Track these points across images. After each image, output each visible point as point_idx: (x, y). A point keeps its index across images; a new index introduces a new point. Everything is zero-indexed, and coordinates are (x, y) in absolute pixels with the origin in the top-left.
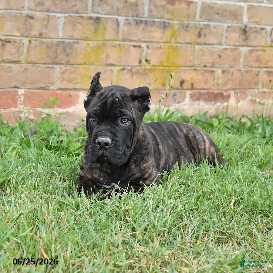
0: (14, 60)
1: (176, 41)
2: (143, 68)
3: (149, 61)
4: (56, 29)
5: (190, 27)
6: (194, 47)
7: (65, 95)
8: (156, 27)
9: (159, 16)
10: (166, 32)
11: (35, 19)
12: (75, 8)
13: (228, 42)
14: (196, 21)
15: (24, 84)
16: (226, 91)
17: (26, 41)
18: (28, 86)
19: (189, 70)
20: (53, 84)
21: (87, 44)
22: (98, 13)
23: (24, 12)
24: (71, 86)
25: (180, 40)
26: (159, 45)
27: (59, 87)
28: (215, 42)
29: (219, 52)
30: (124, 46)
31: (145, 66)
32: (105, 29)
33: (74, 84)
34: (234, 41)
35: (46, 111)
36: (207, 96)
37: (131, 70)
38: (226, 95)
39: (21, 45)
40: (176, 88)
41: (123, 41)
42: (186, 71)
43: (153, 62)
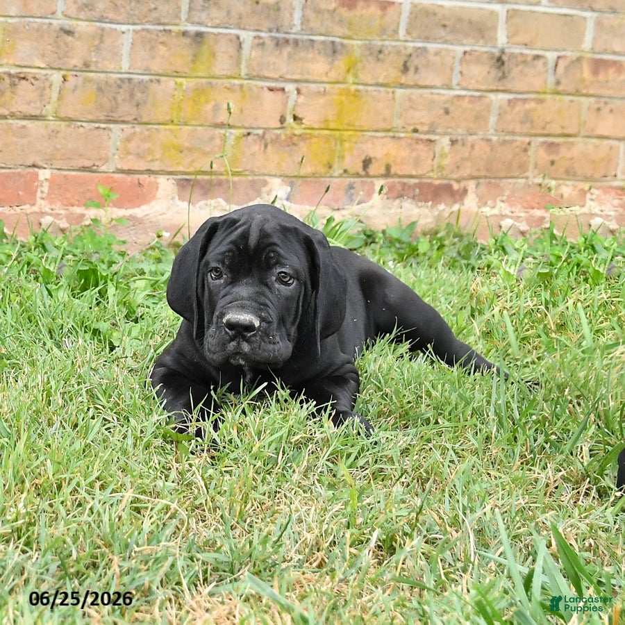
0: (33, 114)
1: (356, 81)
2: (289, 132)
3: (301, 119)
4: (116, 55)
5: (386, 52)
6: (393, 93)
7: (131, 182)
8: (316, 52)
9: (323, 31)
10: (336, 63)
11: (77, 35)
12: (155, 15)
13: (464, 84)
14: (398, 40)
15: (50, 160)
16: (458, 181)
17: (56, 77)
18: (58, 164)
19: (383, 138)
20: (106, 160)
21: (176, 83)
22: (199, 24)
23: (55, 22)
24: (142, 166)
25: (364, 77)
26: (321, 87)
27: (119, 167)
28: (438, 82)
29: (446, 102)
30: (250, 89)
31: (292, 128)
32: (214, 55)
33: (148, 162)
34: (477, 81)
35: (92, 213)
36: (417, 190)
37: (263, 137)
38: (458, 190)
39: (47, 84)
40: (353, 174)
41: (249, 79)
42: (375, 140)
43: (309, 121)
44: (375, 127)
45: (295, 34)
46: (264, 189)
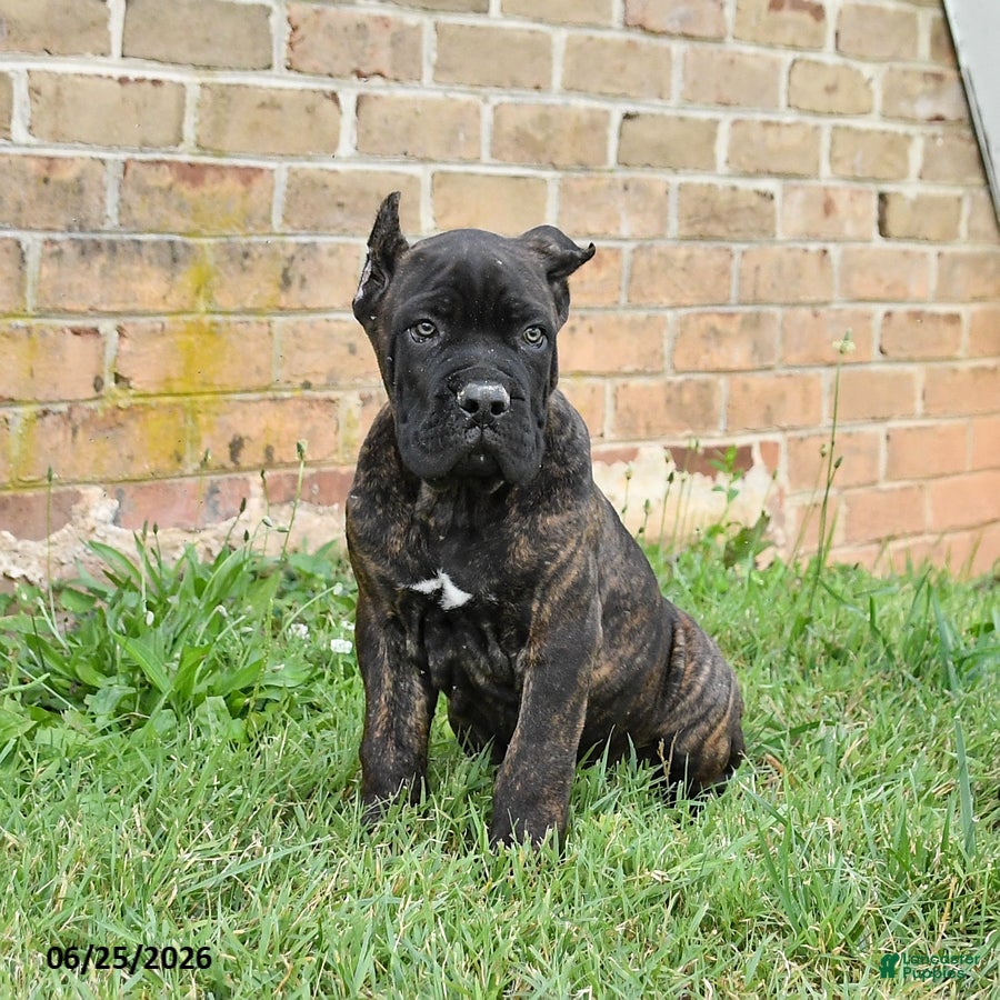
1: (211, 308)
2: (109, 405)
3: (127, 380)
5: (255, 255)
6: (269, 324)
8: (146, 262)
9: (153, 224)
10: (179, 278)
14: (271, 234)
19: (257, 402)
25: (224, 300)
26: (156, 323)
28: (336, 302)
29: (349, 334)
30: (43, 334)
31: (114, 397)
36: (316, 487)
37: (69, 417)
40: (217, 468)
41: (40, 317)
42: (246, 407)
43: (139, 383)
44: (244, 385)
45: (110, 232)
46: (77, 508)
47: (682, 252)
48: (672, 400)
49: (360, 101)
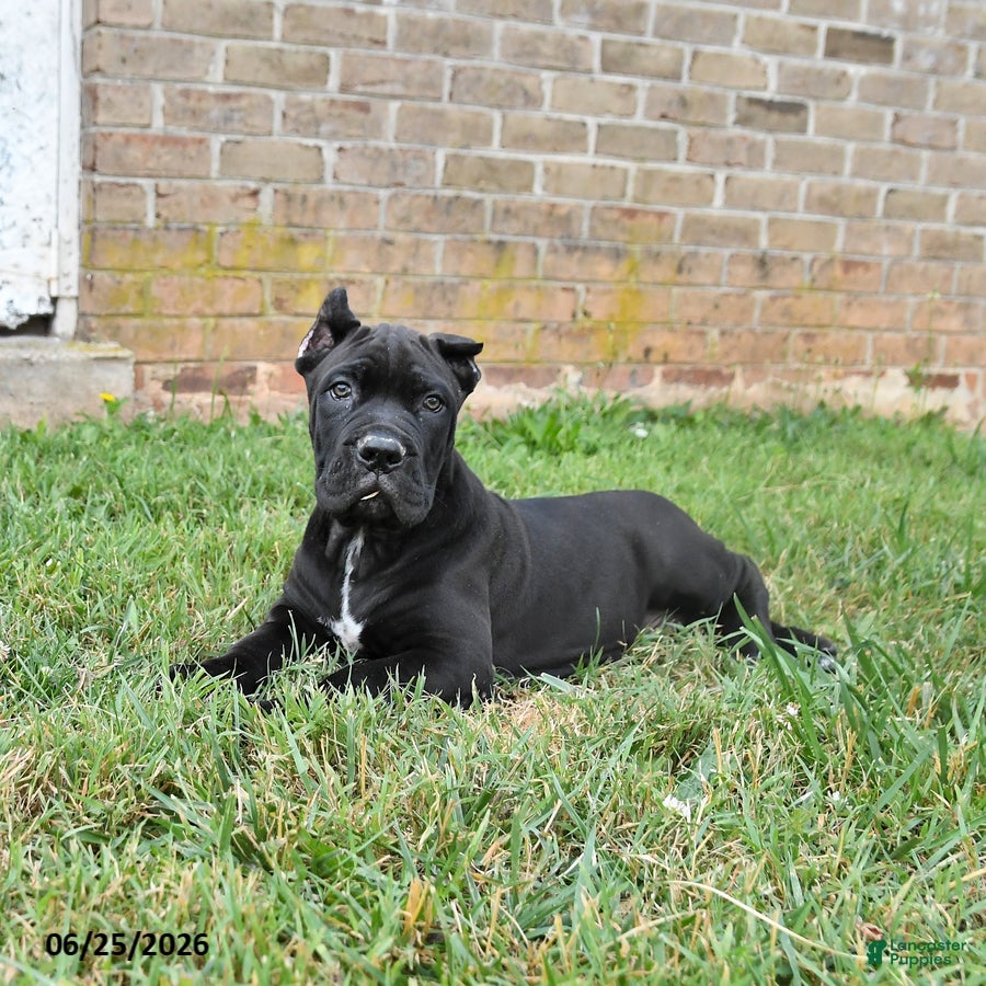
1: (638, 280)
2: (579, 325)
3: (590, 314)
4: (430, 261)
5: (663, 255)
6: (670, 290)
8: (602, 256)
9: (608, 237)
10: (621, 265)
11: (396, 245)
12: (463, 225)
13: (732, 282)
14: (673, 244)
16: (728, 366)
17: (380, 281)
19: (661, 329)
21: (482, 284)
22: (502, 233)
23: (378, 234)
25: (645, 277)
26: (607, 286)
28: (709, 280)
29: (715, 298)
30: (545, 289)
31: (582, 322)
32: (513, 259)
34: (742, 279)
36: (692, 375)
37: (557, 330)
38: (728, 374)
39: (372, 287)
40: (636, 361)
41: (545, 279)
43: (596, 315)
44: (654, 320)
45: (584, 240)
46: (560, 375)
47: (921, 266)
48: (910, 345)
49: (728, 179)
